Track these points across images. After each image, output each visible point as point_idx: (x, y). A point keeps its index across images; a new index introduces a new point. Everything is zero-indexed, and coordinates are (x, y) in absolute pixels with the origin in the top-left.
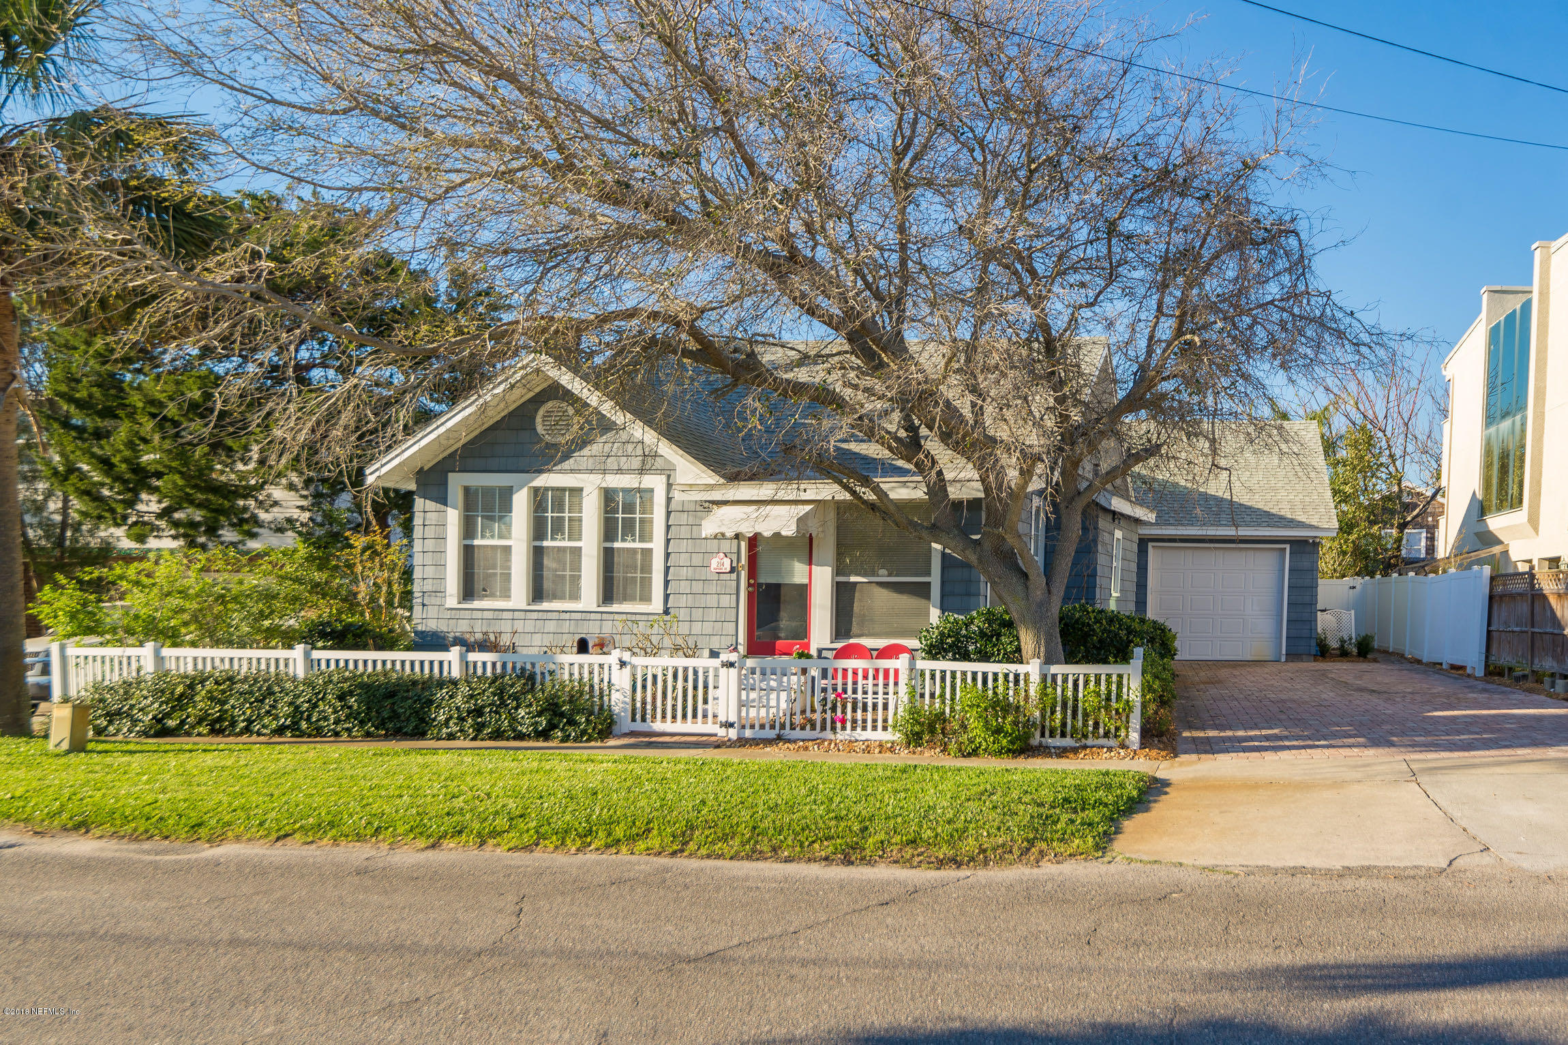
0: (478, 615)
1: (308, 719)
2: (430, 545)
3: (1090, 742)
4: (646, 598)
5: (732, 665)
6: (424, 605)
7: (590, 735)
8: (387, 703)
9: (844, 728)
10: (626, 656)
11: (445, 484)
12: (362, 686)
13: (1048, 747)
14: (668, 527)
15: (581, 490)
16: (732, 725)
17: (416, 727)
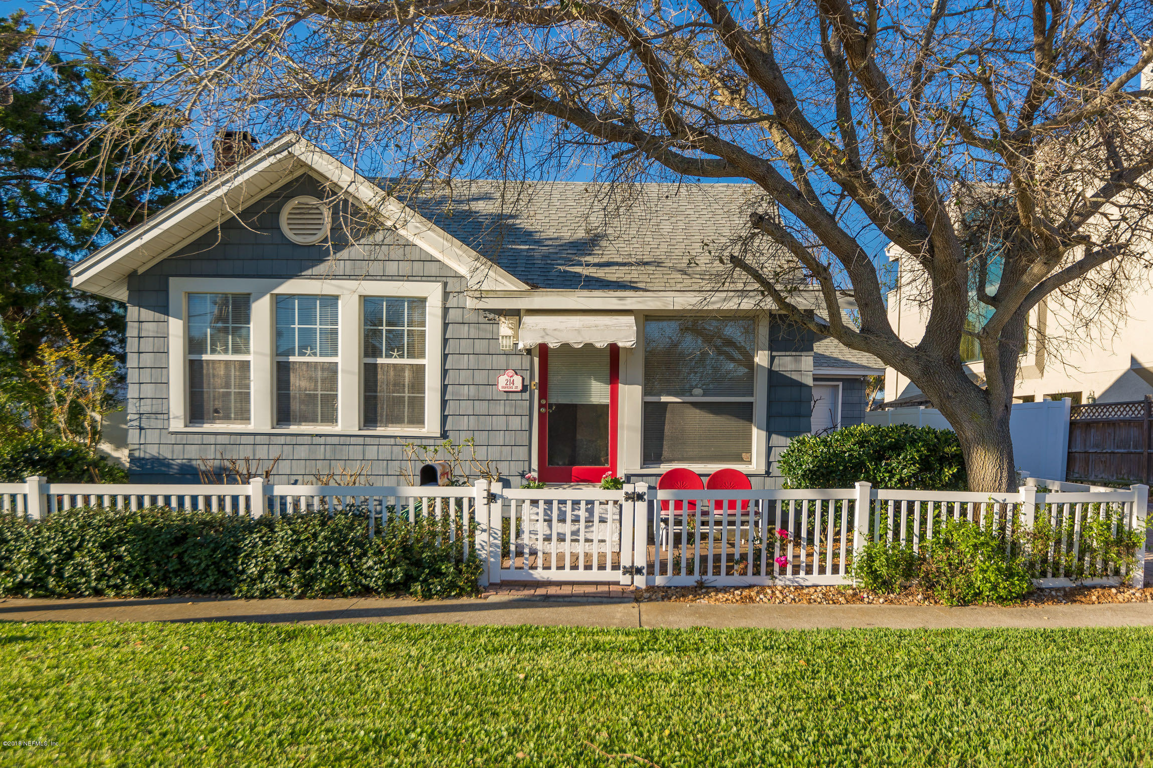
0: (212, 439)
1: (60, 575)
2: (147, 360)
3: (1088, 582)
4: (418, 419)
5: (640, 497)
6: (141, 429)
7: (462, 589)
8: (173, 553)
9: (783, 571)
10: (496, 488)
11: (165, 290)
12: (137, 530)
13: (1041, 590)
14: (445, 341)
15: (336, 298)
16: (639, 571)
17: (215, 583)
